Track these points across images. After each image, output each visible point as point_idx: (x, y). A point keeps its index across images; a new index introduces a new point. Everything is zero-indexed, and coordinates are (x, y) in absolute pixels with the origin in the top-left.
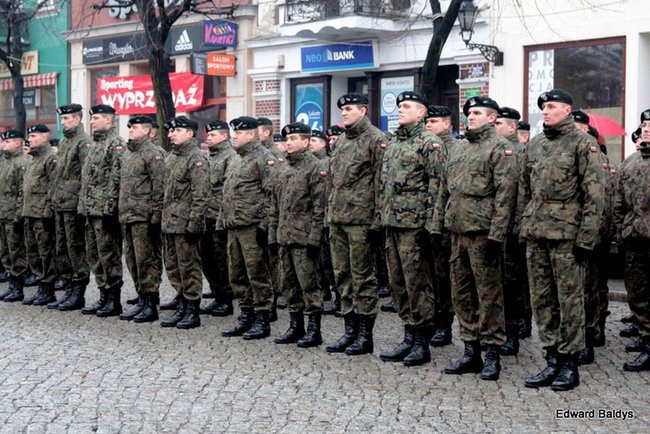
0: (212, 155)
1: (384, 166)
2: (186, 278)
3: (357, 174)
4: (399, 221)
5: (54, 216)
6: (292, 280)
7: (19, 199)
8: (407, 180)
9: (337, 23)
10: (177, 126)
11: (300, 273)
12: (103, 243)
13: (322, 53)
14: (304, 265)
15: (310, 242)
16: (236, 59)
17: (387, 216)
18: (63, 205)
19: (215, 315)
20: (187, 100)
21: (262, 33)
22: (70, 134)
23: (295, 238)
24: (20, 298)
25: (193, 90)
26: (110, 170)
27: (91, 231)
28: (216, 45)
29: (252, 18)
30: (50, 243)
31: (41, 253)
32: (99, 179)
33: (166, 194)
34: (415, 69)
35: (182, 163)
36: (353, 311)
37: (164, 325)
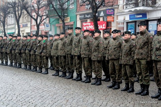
0: (105, 40)
1: (153, 43)
2: (98, 72)
3: (143, 45)
4: (157, 59)
5: (66, 55)
6: (126, 74)
7: (58, 51)
8: (160, 47)
9: (138, 8)
10: (95, 32)
11: (128, 72)
12: (78, 62)
13: (134, 16)
14: (129, 70)
15: (130, 64)
16: (114, 18)
17: (154, 57)
18: (68, 53)
19: (106, 81)
20: (103, 27)
21: (120, 11)
22: (70, 35)
23: (126, 63)
24: (58, 75)
25: (104, 25)
26: (79, 44)
27: (74, 59)
28: (109, 14)
29: (118, 8)
30: (65, 62)
31: (63, 64)
32: (77, 46)
33: (93, 50)
34: (157, 19)
35: (97, 42)
36: (143, 83)
37: (92, 84)
